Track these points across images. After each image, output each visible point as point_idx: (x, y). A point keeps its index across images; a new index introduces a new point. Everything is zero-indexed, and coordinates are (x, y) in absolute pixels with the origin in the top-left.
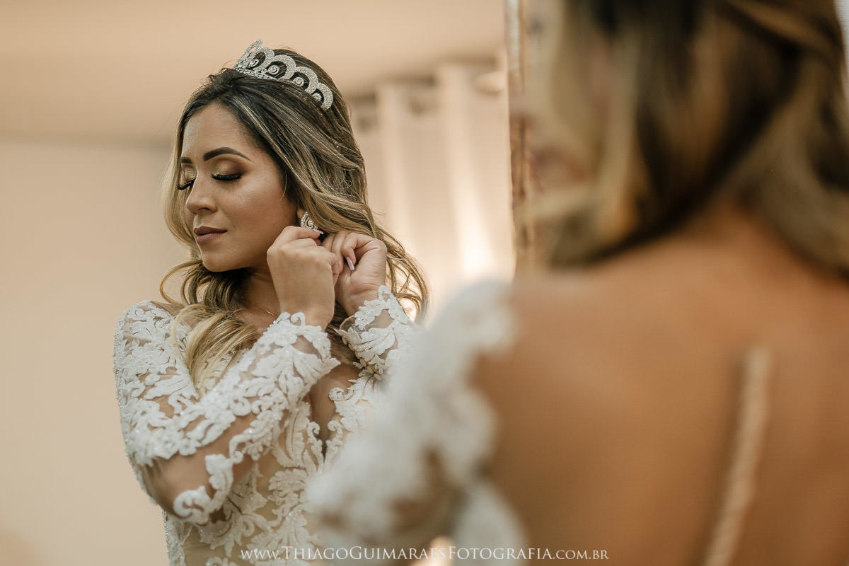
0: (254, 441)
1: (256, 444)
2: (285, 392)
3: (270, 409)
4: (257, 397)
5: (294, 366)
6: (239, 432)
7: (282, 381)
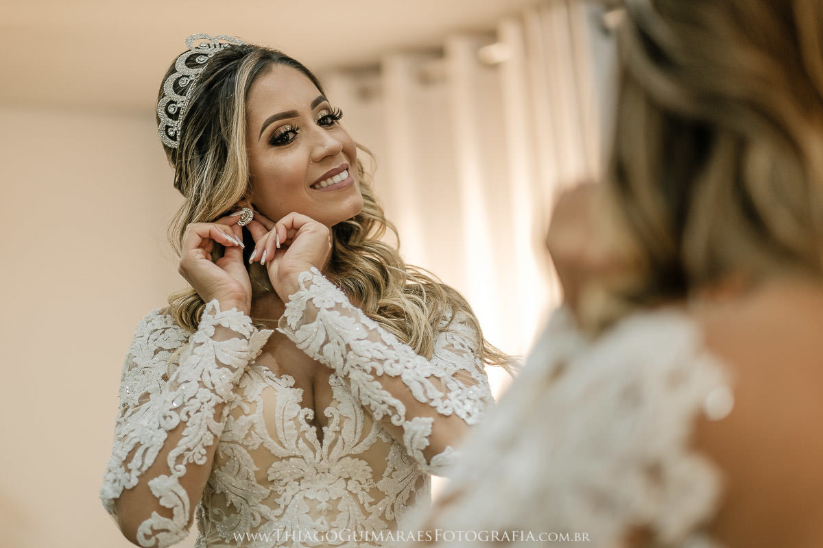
0: (192, 449)
1: (196, 450)
2: (212, 388)
3: (198, 411)
4: (183, 405)
5: (216, 359)
6: (174, 446)
7: (206, 379)
